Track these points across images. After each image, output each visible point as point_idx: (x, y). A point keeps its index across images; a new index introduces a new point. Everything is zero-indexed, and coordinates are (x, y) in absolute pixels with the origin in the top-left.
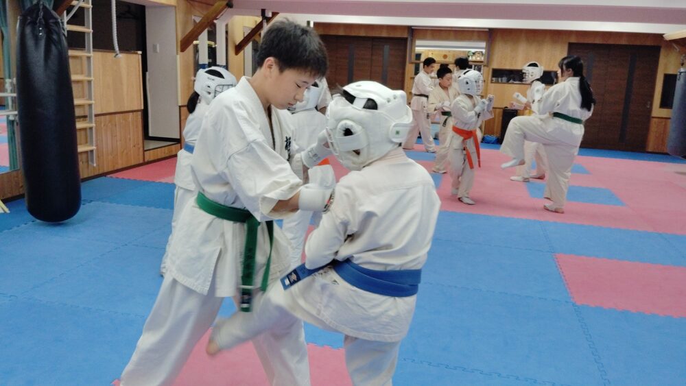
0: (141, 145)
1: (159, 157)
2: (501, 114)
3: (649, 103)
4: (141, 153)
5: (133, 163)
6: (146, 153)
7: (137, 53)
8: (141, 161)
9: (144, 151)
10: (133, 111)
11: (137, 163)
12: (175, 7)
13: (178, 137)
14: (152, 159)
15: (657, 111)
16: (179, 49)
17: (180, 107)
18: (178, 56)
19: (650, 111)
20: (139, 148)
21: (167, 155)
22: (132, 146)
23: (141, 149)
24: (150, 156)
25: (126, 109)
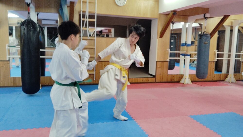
1: (139, 82)
12: (158, 18)
13: (155, 75)
16: (159, 36)
17: (157, 62)
18: (157, 40)
21: (144, 82)
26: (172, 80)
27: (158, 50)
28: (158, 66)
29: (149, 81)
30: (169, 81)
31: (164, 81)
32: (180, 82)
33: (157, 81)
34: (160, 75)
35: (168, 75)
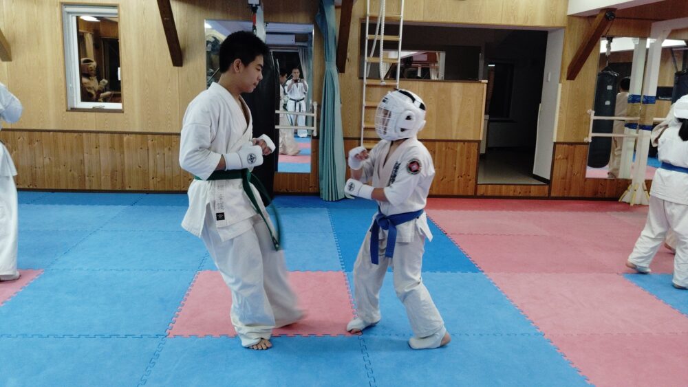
0: (472, 175)
1: (503, 194)
4: (473, 186)
5: (455, 193)
6: (479, 186)
7: (481, 82)
8: (470, 193)
9: (476, 185)
10: (464, 141)
12: (565, 28)
14: (489, 194)
16: (565, 76)
17: (555, 143)
18: (560, 85)
20: (470, 180)
21: (519, 195)
22: (457, 176)
23: (473, 181)
24: (481, 191)
25: (454, 138)
26: (596, 193)
27: (560, 112)
28: (559, 156)
31: (572, 195)
33: (553, 195)
35: (586, 180)
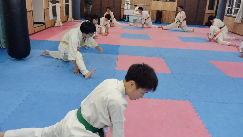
0: (33, 25)
1: (39, 30)
2: (156, 12)
3: (205, 8)
4: (33, 29)
6: (35, 29)
8: (33, 32)
9: (34, 28)
11: (32, 33)
13: (44, 22)
14: (37, 31)
15: (207, 11)
17: (44, 9)
19: (205, 11)
20: (32, 27)
21: (41, 30)
22: (30, 26)
23: (33, 27)
24: (36, 30)
26: (51, 25)
28: (45, 14)
29: (43, 29)
30: (51, 26)
31: (49, 27)
32: (54, 26)
33: (46, 28)
34: (47, 21)
35: (50, 21)
